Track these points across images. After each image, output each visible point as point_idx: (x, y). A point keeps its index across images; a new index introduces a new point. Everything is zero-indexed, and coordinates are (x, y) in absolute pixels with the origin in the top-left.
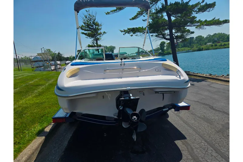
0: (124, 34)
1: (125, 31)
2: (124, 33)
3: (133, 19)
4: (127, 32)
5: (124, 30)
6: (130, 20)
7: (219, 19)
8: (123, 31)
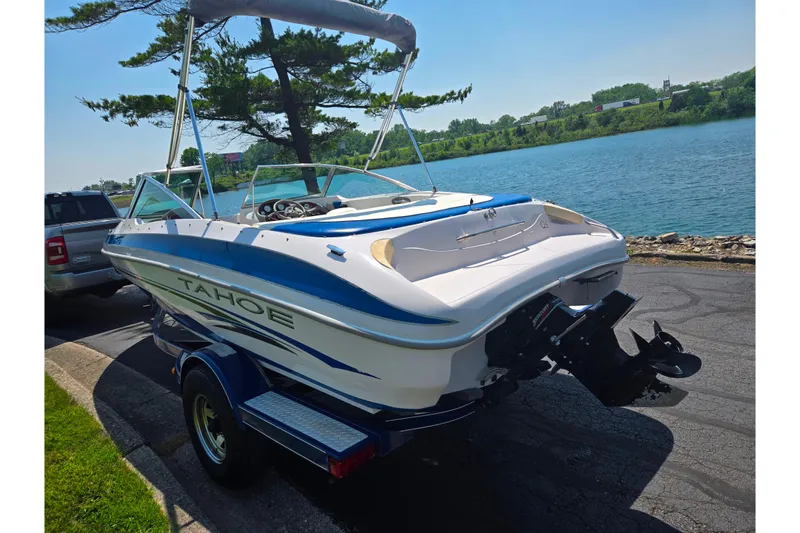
0: (106, 118)
1: (106, 105)
2: (107, 113)
3: (136, 62)
4: (117, 111)
5: (106, 102)
6: (123, 64)
7: (411, 93)
8: (98, 106)
